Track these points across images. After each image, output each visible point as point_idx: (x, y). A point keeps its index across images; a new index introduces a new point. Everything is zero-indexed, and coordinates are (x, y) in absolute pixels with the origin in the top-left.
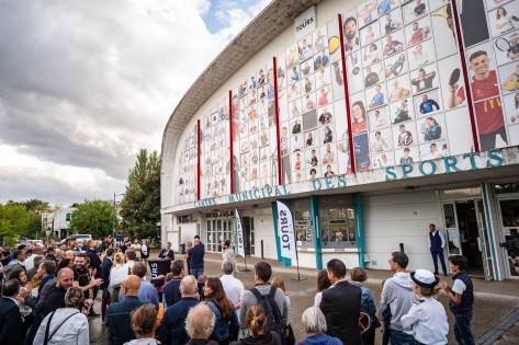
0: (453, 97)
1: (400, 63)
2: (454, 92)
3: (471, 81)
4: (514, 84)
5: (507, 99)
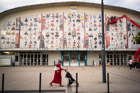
1: (96, 29)
4: (112, 39)
5: (111, 41)
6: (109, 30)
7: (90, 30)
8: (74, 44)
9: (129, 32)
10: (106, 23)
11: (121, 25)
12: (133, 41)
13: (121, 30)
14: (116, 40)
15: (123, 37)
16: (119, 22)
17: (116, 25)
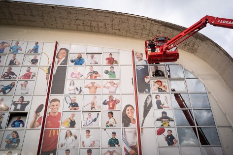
0: (35, 121)
1: (10, 87)
2: (36, 118)
3: (47, 115)
4: (68, 124)
6: (61, 91)
9: (142, 97)
10: (55, 69)
11: (112, 74)
12: (166, 133)
13: (113, 89)
14: (88, 131)
15: (118, 116)
16: (106, 62)
17: (94, 74)
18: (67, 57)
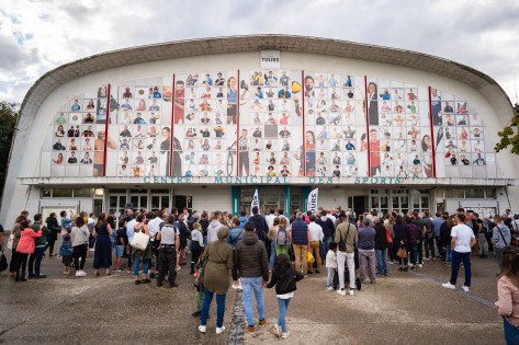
1: (338, 119)
2: (362, 144)
3: (370, 141)
4: (385, 149)
5: (382, 155)
7: (320, 121)
8: (269, 164)
10: (369, 102)
11: (412, 108)
12: (451, 157)
13: (414, 122)
14: (399, 154)
16: (407, 97)
17: (399, 108)
18: (376, 91)
